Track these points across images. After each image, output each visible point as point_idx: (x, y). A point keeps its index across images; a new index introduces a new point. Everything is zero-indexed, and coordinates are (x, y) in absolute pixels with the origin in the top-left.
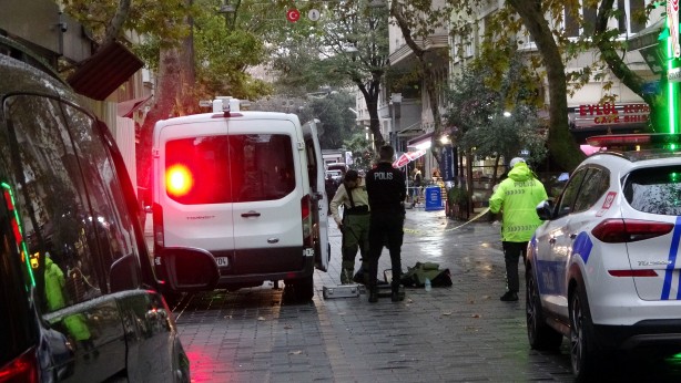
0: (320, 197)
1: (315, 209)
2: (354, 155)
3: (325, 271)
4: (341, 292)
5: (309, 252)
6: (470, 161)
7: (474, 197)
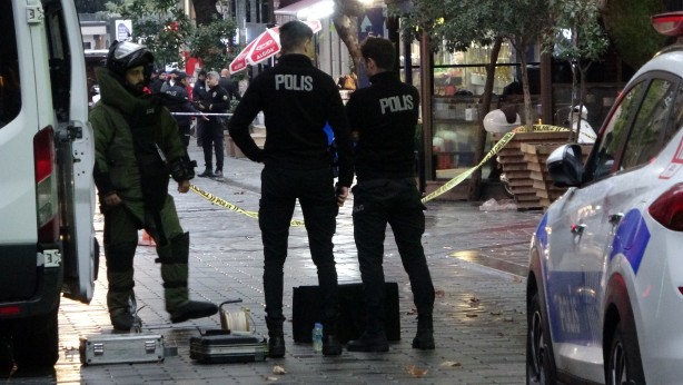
0: (76, 133)
1: (66, 162)
2: (138, 30)
3: (86, 300)
4: (121, 352)
5: (51, 259)
6: (430, 52)
7: (437, 141)
